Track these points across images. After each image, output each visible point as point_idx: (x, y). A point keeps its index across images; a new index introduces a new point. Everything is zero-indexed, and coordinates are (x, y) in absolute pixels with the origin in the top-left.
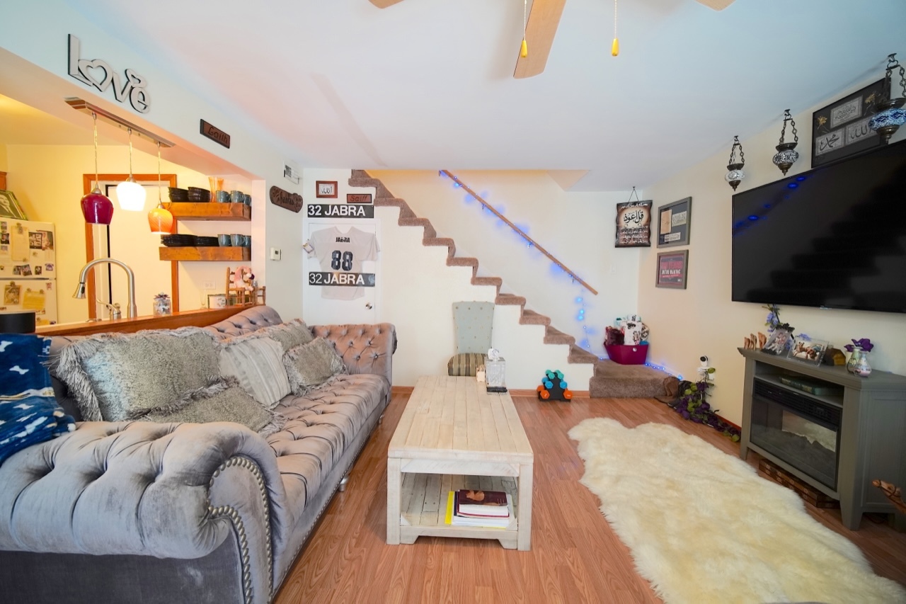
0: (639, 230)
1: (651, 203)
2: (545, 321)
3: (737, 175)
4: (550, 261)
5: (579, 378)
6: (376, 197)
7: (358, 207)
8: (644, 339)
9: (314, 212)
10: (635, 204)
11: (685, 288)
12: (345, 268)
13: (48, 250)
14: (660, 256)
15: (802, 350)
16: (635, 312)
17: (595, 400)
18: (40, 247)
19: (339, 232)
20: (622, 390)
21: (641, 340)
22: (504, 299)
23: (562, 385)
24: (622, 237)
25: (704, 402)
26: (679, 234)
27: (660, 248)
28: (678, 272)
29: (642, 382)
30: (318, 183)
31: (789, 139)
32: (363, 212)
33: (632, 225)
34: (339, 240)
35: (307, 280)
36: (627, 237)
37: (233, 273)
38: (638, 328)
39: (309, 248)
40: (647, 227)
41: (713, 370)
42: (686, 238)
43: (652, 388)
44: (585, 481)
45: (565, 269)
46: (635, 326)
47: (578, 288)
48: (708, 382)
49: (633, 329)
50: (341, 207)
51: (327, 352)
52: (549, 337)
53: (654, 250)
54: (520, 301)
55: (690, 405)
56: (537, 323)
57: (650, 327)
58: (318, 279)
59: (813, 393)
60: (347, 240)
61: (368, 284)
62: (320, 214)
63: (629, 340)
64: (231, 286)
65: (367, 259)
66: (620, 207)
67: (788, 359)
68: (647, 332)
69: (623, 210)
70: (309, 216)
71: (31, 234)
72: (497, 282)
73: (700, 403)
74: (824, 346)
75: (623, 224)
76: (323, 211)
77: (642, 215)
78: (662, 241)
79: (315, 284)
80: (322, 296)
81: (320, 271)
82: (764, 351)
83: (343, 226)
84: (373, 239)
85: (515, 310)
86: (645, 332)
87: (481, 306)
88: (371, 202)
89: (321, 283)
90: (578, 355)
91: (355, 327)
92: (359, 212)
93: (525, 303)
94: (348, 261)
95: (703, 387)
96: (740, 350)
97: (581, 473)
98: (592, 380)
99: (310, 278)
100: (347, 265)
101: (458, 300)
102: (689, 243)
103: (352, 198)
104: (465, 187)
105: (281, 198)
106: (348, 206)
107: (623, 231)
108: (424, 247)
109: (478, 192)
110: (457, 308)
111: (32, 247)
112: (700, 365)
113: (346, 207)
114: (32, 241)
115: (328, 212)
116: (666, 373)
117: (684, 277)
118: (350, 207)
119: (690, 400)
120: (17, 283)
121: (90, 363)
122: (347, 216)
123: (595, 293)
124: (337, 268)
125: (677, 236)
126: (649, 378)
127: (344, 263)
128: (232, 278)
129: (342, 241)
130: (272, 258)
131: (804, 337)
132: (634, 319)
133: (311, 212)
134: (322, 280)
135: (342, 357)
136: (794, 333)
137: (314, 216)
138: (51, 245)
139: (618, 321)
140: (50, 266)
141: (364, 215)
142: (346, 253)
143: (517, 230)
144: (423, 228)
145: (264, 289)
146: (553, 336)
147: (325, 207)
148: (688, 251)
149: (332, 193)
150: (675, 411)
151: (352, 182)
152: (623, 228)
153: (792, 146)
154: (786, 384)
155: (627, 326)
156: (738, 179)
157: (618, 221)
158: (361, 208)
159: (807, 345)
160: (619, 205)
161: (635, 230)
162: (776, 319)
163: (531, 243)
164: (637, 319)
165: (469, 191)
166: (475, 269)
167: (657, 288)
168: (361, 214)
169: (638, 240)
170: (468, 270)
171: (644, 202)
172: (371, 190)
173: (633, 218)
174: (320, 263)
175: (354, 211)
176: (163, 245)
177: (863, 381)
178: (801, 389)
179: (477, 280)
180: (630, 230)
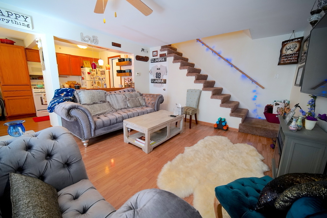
0: (292, 55)
1: (302, 39)
2: (221, 98)
4: (241, 74)
5: (234, 122)
6: (167, 54)
7: (162, 58)
10: (293, 40)
11: (300, 86)
12: (159, 78)
13: (104, 75)
14: (299, 69)
17: (240, 133)
18: (102, 74)
22: (205, 89)
24: (283, 60)
27: (300, 64)
30: (153, 52)
33: (289, 52)
34: (157, 69)
35: (150, 81)
36: (285, 59)
37: (126, 79)
39: (151, 72)
40: (298, 52)
45: (248, 77)
46: (279, 104)
47: (254, 86)
49: (277, 106)
51: (142, 100)
52: (222, 104)
53: (298, 66)
58: (153, 81)
60: (159, 69)
61: (164, 83)
63: (275, 111)
64: (125, 82)
65: (165, 75)
69: (286, 44)
70: (151, 62)
71: (101, 71)
75: (284, 52)
76: (154, 61)
77: (296, 46)
78: (301, 60)
81: (153, 78)
83: (158, 65)
84: (166, 68)
87: (196, 91)
88: (166, 56)
90: (233, 114)
91: (155, 95)
98: (240, 125)
103: (161, 56)
105: (140, 58)
108: (179, 70)
109: (211, 47)
110: (188, 91)
111: (101, 74)
113: (159, 59)
114: (101, 73)
117: (301, 80)
120: (99, 81)
121: (79, 94)
123: (263, 88)
124: (157, 78)
127: (159, 76)
128: (125, 80)
130: (136, 75)
137: (152, 62)
138: (104, 74)
140: (104, 78)
142: (159, 73)
144: (180, 63)
145: (134, 84)
147: (154, 59)
149: (156, 55)
151: (161, 50)
152: (284, 55)
155: (275, 105)
157: (281, 51)
160: (283, 42)
161: (291, 55)
163: (232, 65)
167: (295, 86)
168: (163, 60)
169: (291, 60)
171: (298, 38)
172: (166, 52)
173: (290, 48)
174: (153, 76)
175: (161, 60)
176: (117, 73)
180: (288, 55)
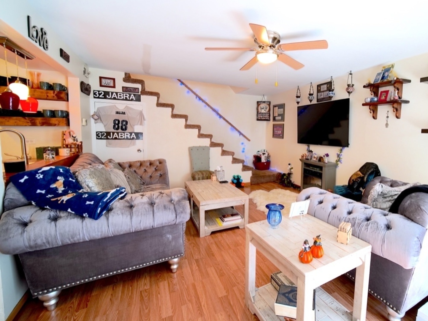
0: (266, 113)
1: (270, 102)
2: (232, 154)
3: (299, 100)
5: (246, 177)
6: (142, 90)
7: (130, 95)
8: (268, 159)
9: (98, 95)
10: (264, 102)
11: (283, 138)
12: (122, 129)
14: (274, 125)
15: (315, 158)
16: (265, 148)
17: (253, 185)
19: (117, 108)
20: (263, 180)
21: (267, 159)
22: (213, 145)
23: (240, 181)
24: (259, 116)
25: (290, 180)
26: (280, 117)
27: (274, 122)
28: (281, 132)
29: (269, 176)
30: (101, 78)
31: (312, 92)
32: (134, 98)
33: (263, 111)
34: (117, 113)
36: (261, 116)
37: (64, 134)
38: (266, 155)
40: (269, 113)
41: (292, 168)
42: (283, 119)
43: (272, 178)
44: (258, 208)
45: (237, 130)
47: (242, 138)
48: (291, 172)
49: (265, 155)
50: (118, 94)
52: (234, 161)
53: (271, 123)
54: (221, 145)
55: (286, 182)
56: (229, 155)
57: (271, 154)
58: (103, 136)
59: (317, 170)
60: (124, 113)
61: (138, 138)
62: (103, 97)
63: (263, 160)
64: (65, 142)
65: (137, 125)
66: (258, 103)
67: (312, 161)
68: (270, 156)
69: (260, 104)
72: (210, 136)
73: (289, 180)
74: (319, 156)
75: (260, 110)
77: (267, 108)
78: (274, 119)
79: (101, 139)
80: (107, 146)
81: (105, 131)
82: (306, 159)
83: (121, 105)
84: (141, 114)
85: (219, 150)
86: (269, 156)
87: (204, 148)
88: (139, 93)
89: (105, 138)
90: (245, 168)
92: (131, 98)
93: (223, 146)
94: (125, 125)
95: (290, 174)
96: (300, 160)
97: (256, 207)
98: (251, 177)
99: (97, 135)
100: (124, 127)
101: (192, 145)
102: (284, 121)
104: (186, 86)
105: (85, 88)
106: (123, 93)
107: (260, 113)
108: (172, 119)
110: (191, 150)
112: (288, 167)
113: (122, 94)
115: (109, 96)
116: (277, 172)
117: (282, 134)
118: (124, 94)
119: (286, 180)
122: (123, 100)
123: (249, 140)
124: (118, 129)
125: (280, 118)
126: (272, 174)
127: (122, 127)
128: (64, 137)
129: (120, 113)
130: (83, 124)
131: (315, 154)
132: (264, 151)
133: (96, 95)
134: (106, 136)
135: (141, 177)
136: (313, 153)
137: (98, 98)
139: (259, 152)
141: (134, 99)
142: (123, 121)
143: (214, 110)
144: (171, 109)
146: (235, 161)
147: (106, 93)
148: (284, 124)
149: (112, 85)
150: (281, 185)
151: (125, 80)
152: (259, 112)
153: (312, 94)
154: (311, 168)
155: (262, 154)
156: (299, 101)
157: (257, 109)
158: (132, 95)
159: (316, 156)
160: (258, 102)
161: (264, 113)
162: (309, 149)
163: (221, 117)
164: (266, 151)
165: (189, 88)
166: (199, 130)
167: (273, 139)
169: (266, 118)
170: (196, 131)
171: (267, 102)
172: (139, 86)
173: (263, 108)
174: (105, 126)
175: (127, 97)
177: (326, 165)
178: (314, 169)
179: (201, 136)
180: (263, 113)
